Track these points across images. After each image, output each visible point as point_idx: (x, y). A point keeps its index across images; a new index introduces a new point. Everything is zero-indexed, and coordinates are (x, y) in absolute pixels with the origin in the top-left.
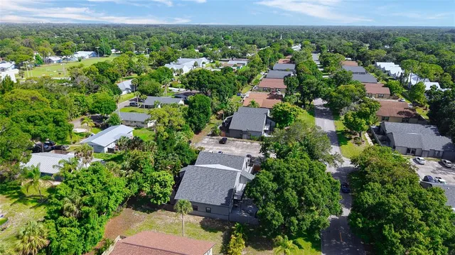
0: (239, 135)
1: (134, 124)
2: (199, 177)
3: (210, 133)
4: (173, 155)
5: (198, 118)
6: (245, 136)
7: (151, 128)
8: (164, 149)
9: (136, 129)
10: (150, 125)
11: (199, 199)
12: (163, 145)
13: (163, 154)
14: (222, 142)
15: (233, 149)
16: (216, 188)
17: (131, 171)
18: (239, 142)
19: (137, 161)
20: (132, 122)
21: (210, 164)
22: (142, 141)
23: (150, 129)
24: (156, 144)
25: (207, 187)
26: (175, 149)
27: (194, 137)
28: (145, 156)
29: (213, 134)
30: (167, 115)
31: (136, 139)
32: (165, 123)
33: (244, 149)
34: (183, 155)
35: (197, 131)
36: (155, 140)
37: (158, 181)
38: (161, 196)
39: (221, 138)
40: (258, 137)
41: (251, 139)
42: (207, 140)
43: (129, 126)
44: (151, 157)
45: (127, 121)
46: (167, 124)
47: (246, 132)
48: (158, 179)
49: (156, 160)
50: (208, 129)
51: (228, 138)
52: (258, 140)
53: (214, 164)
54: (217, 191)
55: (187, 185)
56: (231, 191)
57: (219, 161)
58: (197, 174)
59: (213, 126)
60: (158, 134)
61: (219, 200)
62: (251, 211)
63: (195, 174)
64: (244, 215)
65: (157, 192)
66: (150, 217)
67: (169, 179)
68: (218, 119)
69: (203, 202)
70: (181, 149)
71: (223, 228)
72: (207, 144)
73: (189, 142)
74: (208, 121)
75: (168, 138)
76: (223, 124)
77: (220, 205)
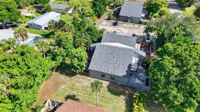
0: (126, 19)
1: (60, 11)
2: (105, 53)
3: (107, 18)
4: (86, 35)
5: (99, 7)
6: (129, 20)
7: (70, 14)
8: (79, 30)
9: (62, 14)
10: (70, 12)
11: (106, 71)
12: (78, 27)
13: (79, 33)
14: (115, 24)
15: (122, 29)
16: (118, 62)
17: (57, 47)
18: (125, 24)
19: (60, 41)
20: (59, 10)
21: (112, 42)
22: (65, 23)
23: (70, 15)
24: (73, 26)
25: (112, 62)
26: (87, 30)
27: (97, 21)
28: (66, 36)
29: (109, 19)
30: (81, 5)
31: (61, 21)
32: (79, 11)
33: (129, 30)
34: (92, 35)
35: (99, 17)
36: (72, 23)
37: (76, 57)
38: (79, 67)
39: (114, 21)
40: (137, 21)
41: (133, 22)
42: (105, 22)
43: (58, 12)
44: (70, 36)
45: (56, 9)
46: (80, 12)
47: (131, 18)
48: (76, 55)
49: (74, 38)
50: (105, 16)
51: (118, 22)
52: (137, 24)
53: (114, 42)
54: (119, 65)
55: (97, 59)
56: (130, 66)
57: (118, 41)
58: (104, 51)
59: (108, 13)
60: (74, 19)
61: (121, 72)
62: (142, 78)
63: (103, 51)
64: (137, 81)
65: (76, 65)
66: (72, 80)
67: (84, 55)
68: (110, 8)
69: (109, 73)
70: (91, 31)
71: (124, 92)
72: (106, 25)
73: (95, 24)
74: (105, 10)
75: (81, 22)
76: (114, 12)
77: (122, 76)
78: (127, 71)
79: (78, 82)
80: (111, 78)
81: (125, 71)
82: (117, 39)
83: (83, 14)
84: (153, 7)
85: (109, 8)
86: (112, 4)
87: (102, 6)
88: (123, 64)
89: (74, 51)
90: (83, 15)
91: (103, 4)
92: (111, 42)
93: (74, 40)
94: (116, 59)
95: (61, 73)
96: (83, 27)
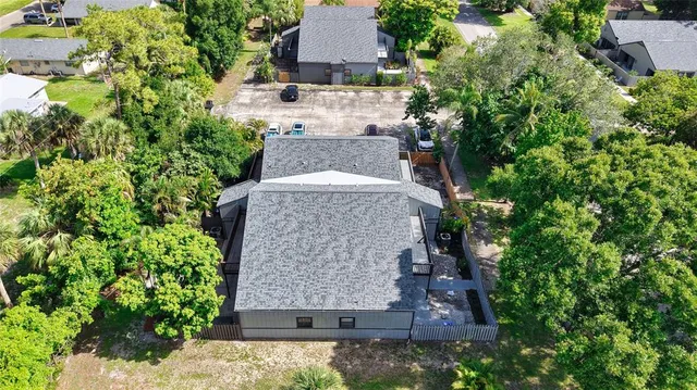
0: (325, 74)
1: (44, 68)
2: (294, 225)
3: (250, 75)
4: (186, 156)
5: (216, 38)
6: (338, 76)
7: (94, 74)
8: (153, 139)
9: (53, 81)
10: (90, 67)
11: (315, 299)
12: (146, 125)
13: (153, 155)
14: (289, 96)
15: (321, 111)
16: (357, 253)
17: (60, 238)
18: (326, 93)
19: (75, 207)
20: (38, 64)
21: (306, 170)
22: (77, 120)
23: (94, 78)
24: (123, 126)
25: (330, 255)
26: (190, 136)
27: (217, 91)
28: (98, 181)
29: (259, 79)
31: (59, 113)
32: (136, 59)
33: (348, 110)
34: (218, 154)
35: (218, 75)
36: (114, 115)
37: (169, 268)
38: (188, 312)
39: (283, 86)
40: (367, 77)
41: (351, 83)
42: (247, 94)
43: (32, 74)
44: (119, 178)
45: (23, 62)
46: (145, 62)
47: (341, 67)
48: (169, 261)
49: (138, 179)
50: (241, 68)
51: (300, 86)
52: (369, 85)
53: (315, 170)
54: (363, 262)
55: (264, 257)
56: (406, 258)
57: (328, 162)
58: (286, 215)
59: (248, 57)
60: (120, 94)
61: (379, 293)
62: (452, 293)
63: (281, 216)
64: (440, 310)
65: (173, 307)
66: (167, 375)
67: (206, 251)
68: (254, 40)
69: (330, 305)
70: (205, 136)
71: (407, 373)
72: (253, 104)
73: (209, 105)
74: (239, 47)
75: (156, 107)
76: (274, 50)
77: (386, 307)
78: (398, 283)
79: (197, 376)
80: (342, 325)
81: (391, 284)
82: (323, 155)
83: (157, 71)
84: (409, 20)
85: (250, 38)
86: (257, 23)
87: (224, 31)
88: (380, 257)
89: (153, 242)
90: (156, 75)
91: (228, 23)
92: (304, 172)
93: (136, 186)
94: (343, 240)
95: (106, 352)
96: (169, 123)
